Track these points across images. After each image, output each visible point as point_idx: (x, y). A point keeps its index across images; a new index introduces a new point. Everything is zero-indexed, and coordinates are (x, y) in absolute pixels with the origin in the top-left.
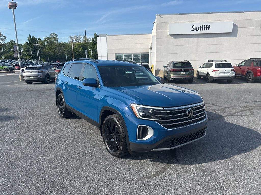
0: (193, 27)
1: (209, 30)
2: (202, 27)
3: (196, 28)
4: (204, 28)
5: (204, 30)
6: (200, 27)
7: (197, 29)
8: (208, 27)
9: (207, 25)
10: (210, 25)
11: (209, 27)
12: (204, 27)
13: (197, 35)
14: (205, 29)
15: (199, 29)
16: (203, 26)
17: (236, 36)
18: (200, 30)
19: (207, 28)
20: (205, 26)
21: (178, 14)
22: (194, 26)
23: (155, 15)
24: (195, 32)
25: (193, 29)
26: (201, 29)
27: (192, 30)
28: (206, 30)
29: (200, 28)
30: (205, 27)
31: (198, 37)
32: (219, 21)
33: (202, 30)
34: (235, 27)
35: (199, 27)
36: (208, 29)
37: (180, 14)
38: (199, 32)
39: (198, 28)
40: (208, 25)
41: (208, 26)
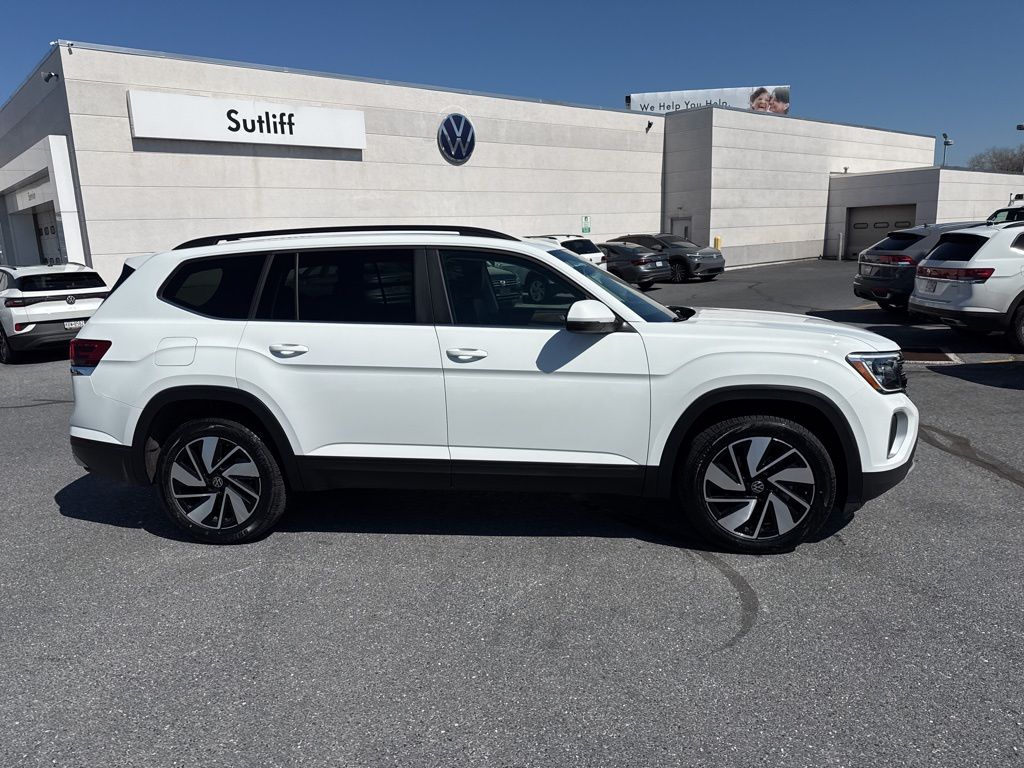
0: (233, 115)
1: (291, 133)
2: (264, 119)
3: (245, 121)
4: (275, 123)
5: (276, 132)
6: (260, 117)
7: (250, 127)
8: (287, 122)
9: (282, 115)
10: (291, 116)
11: (291, 124)
12: (272, 120)
15: (257, 125)
19: (282, 123)
22: (236, 113)
24: (242, 136)
27: (230, 128)
29: (260, 121)
30: (278, 120)
33: (269, 131)
35: (256, 119)
36: (286, 127)
38: (257, 137)
39: (253, 122)
40: (287, 115)
41: (286, 119)
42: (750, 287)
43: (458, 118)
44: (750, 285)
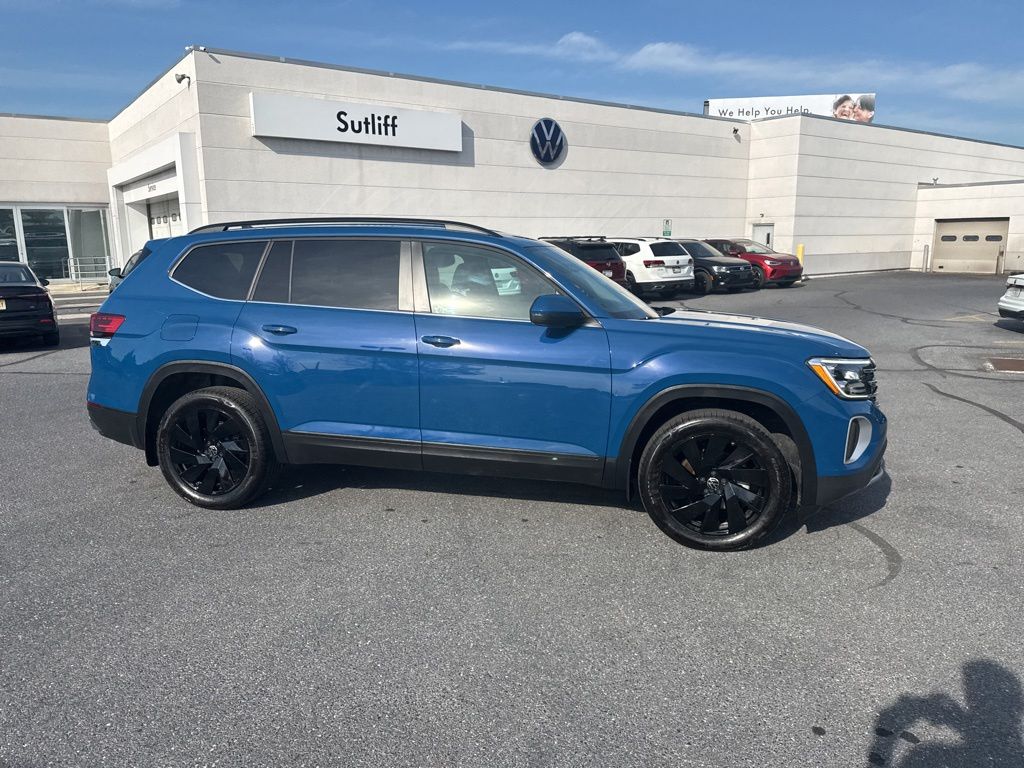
0: (342, 116)
1: (394, 134)
2: (370, 120)
3: (352, 122)
4: (380, 125)
5: (380, 133)
6: (366, 119)
7: (357, 128)
8: (390, 124)
9: (387, 117)
10: (394, 118)
11: (394, 126)
12: (377, 122)
13: (356, 149)
14: (383, 128)
15: (363, 126)
16: (373, 116)
17: (472, 164)
18: (367, 132)
19: (386, 125)
20: (379, 118)
21: (283, 59)
22: (345, 114)
23: (187, 48)
24: (349, 137)
25: (343, 126)
26: (370, 127)
27: (339, 129)
28: (386, 134)
29: (367, 123)
30: (382, 122)
31: (361, 157)
32: (420, 108)
33: (374, 132)
34: (467, 133)
35: (363, 121)
36: (390, 129)
37: (288, 61)
38: (363, 138)
39: (360, 123)
40: (391, 117)
41: (390, 121)
42: (836, 296)
43: (548, 122)
44: (836, 293)
